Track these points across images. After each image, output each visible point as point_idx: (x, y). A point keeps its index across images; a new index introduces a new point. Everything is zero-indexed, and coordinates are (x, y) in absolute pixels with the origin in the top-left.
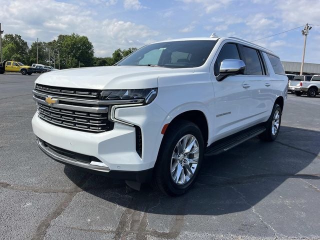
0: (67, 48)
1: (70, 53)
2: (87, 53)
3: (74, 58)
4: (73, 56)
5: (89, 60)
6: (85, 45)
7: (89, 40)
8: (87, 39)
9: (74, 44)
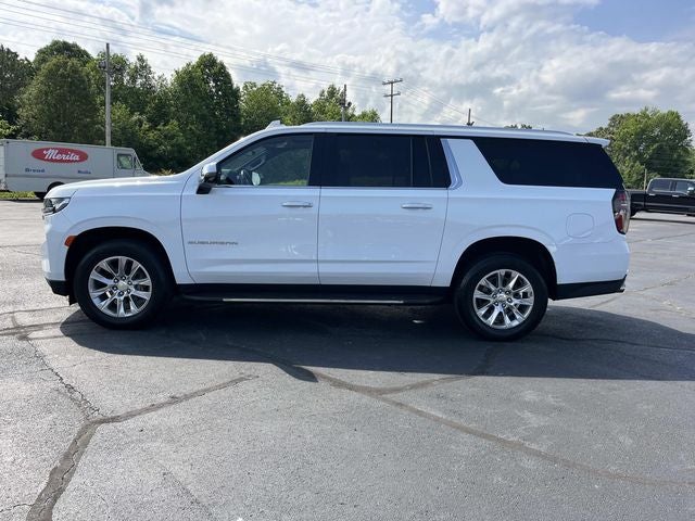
0: (625, 141)
1: (629, 151)
2: (674, 149)
3: (638, 163)
4: (636, 159)
5: (676, 165)
6: (673, 131)
7: (682, 118)
8: (678, 117)
9: (643, 131)
